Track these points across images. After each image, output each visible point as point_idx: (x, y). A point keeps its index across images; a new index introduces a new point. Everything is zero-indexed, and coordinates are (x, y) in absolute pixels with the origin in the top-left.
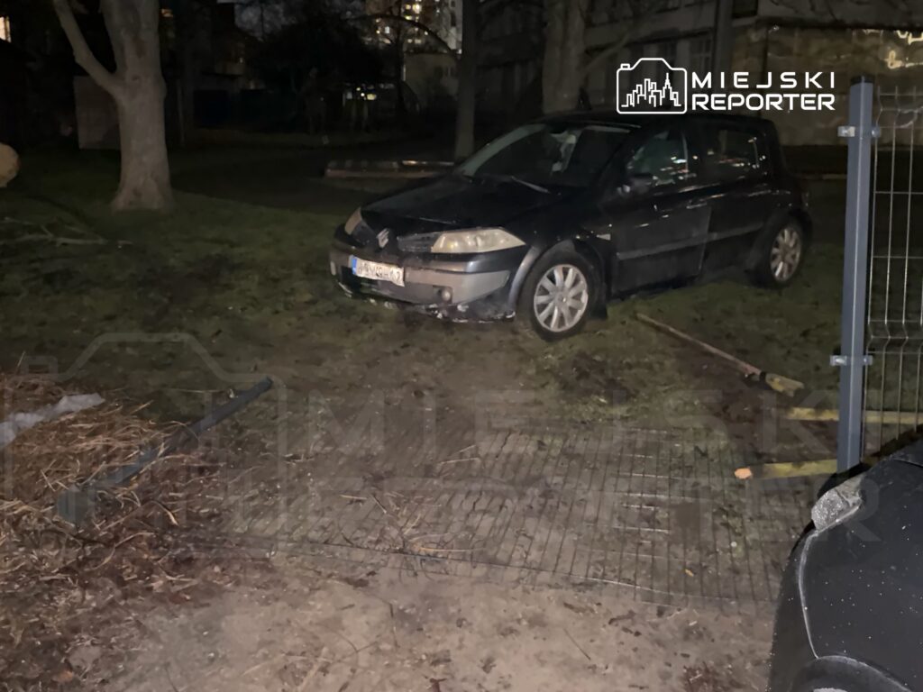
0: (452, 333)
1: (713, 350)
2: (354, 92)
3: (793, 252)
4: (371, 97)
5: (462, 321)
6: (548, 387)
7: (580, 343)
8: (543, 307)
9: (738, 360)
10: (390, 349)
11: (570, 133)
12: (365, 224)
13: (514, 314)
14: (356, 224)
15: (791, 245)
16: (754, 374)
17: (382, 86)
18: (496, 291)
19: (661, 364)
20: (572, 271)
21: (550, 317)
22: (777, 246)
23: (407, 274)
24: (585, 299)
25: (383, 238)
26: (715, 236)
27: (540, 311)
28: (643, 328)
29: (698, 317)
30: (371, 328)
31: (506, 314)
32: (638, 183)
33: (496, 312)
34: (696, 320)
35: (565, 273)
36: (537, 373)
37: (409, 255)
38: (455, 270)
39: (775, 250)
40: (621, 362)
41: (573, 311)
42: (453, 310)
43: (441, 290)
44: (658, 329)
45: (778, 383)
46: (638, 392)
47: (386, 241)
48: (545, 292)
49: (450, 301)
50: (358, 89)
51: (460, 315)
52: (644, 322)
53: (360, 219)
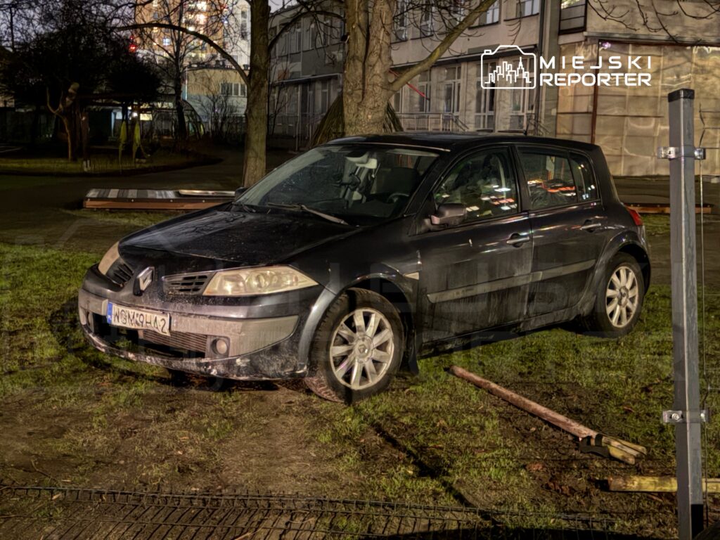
0: (230, 392)
1: (542, 409)
2: (125, 112)
3: (631, 295)
4: (145, 117)
5: (242, 378)
6: (345, 457)
7: (385, 403)
8: (340, 360)
9: (569, 421)
10: (152, 414)
11: (371, 156)
12: (122, 261)
13: (305, 368)
14: (112, 261)
15: (628, 286)
16: (589, 438)
17: (159, 105)
18: (284, 340)
19: (482, 428)
20: (376, 318)
22: (612, 287)
23: (174, 321)
24: (391, 349)
25: (144, 277)
26: (541, 276)
27: (337, 365)
28: (459, 384)
29: (525, 370)
30: (129, 389)
31: (295, 369)
32: (448, 213)
33: (283, 367)
34: (521, 374)
35: (367, 319)
36: (334, 441)
37: (174, 299)
38: (234, 315)
39: (610, 293)
40: (434, 425)
41: (377, 364)
42: (230, 364)
43: (216, 340)
44: (478, 386)
45: (617, 448)
46: (453, 461)
47: (149, 281)
48: (341, 341)
49: (227, 355)
50: (130, 108)
51: (240, 370)
52: (462, 378)
53: (118, 256)
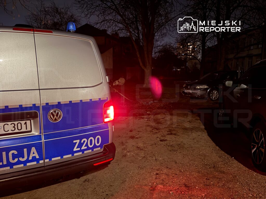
8: (211, 96)
13: (207, 97)
18: (204, 93)
20: (216, 92)
21: (213, 97)
23: (192, 91)
24: (218, 95)
37: (192, 89)
38: (199, 91)
41: (216, 97)
42: (198, 96)
43: (197, 93)
48: (212, 94)
51: (200, 96)
